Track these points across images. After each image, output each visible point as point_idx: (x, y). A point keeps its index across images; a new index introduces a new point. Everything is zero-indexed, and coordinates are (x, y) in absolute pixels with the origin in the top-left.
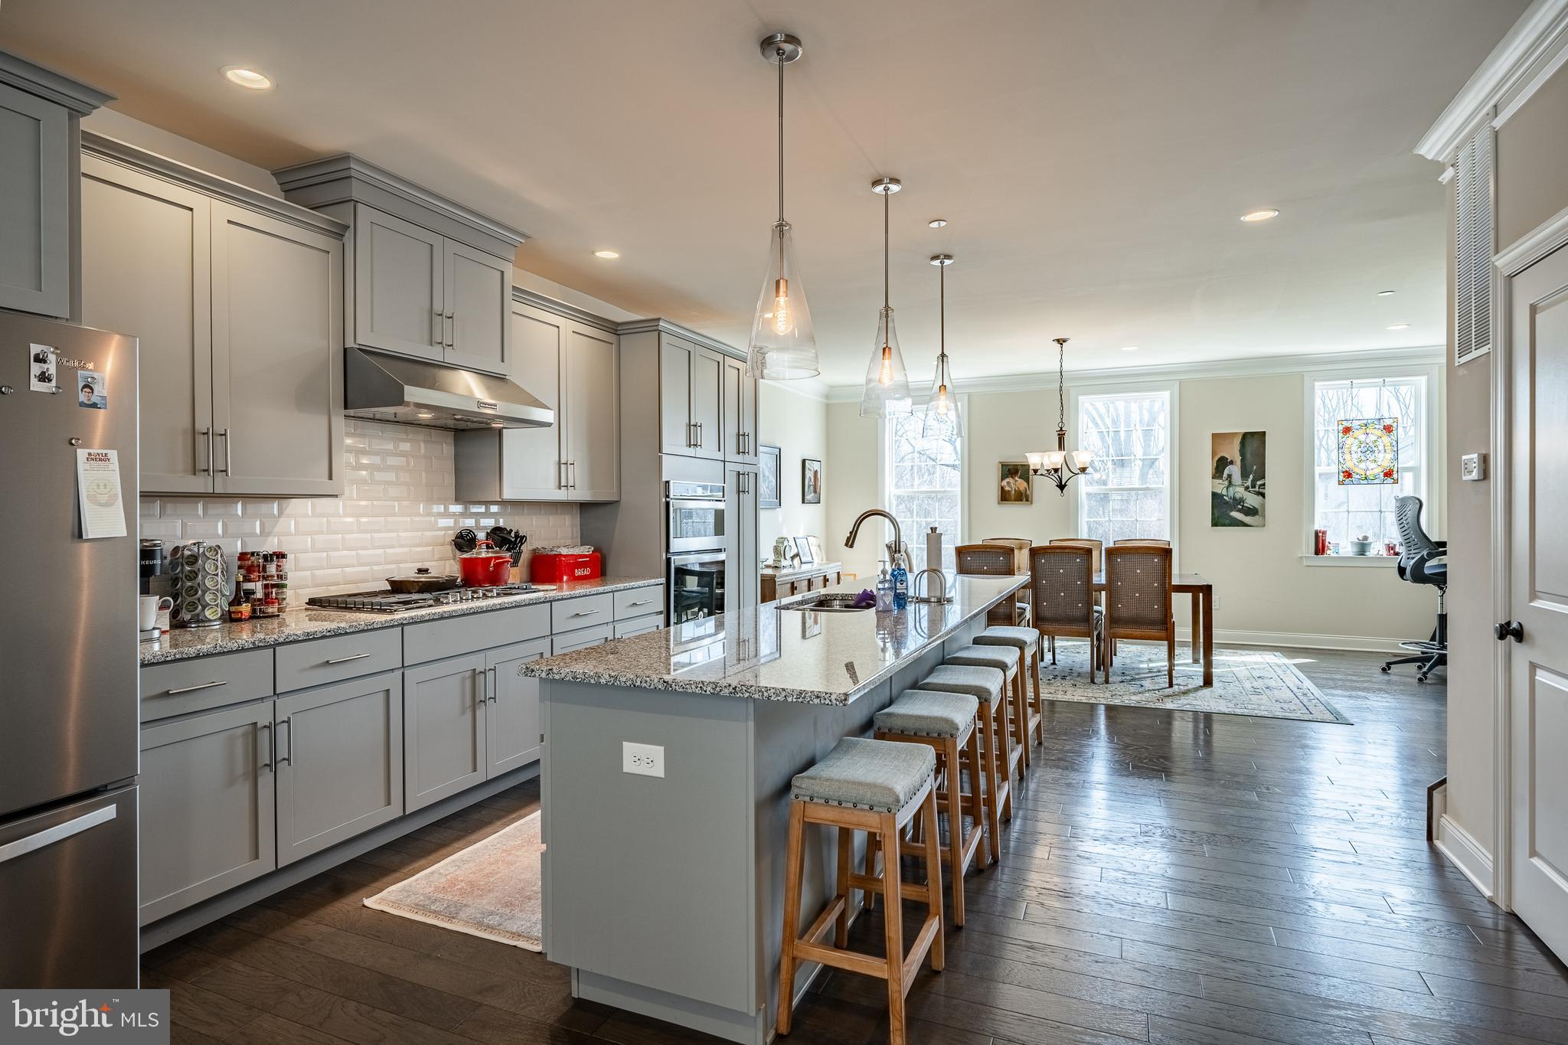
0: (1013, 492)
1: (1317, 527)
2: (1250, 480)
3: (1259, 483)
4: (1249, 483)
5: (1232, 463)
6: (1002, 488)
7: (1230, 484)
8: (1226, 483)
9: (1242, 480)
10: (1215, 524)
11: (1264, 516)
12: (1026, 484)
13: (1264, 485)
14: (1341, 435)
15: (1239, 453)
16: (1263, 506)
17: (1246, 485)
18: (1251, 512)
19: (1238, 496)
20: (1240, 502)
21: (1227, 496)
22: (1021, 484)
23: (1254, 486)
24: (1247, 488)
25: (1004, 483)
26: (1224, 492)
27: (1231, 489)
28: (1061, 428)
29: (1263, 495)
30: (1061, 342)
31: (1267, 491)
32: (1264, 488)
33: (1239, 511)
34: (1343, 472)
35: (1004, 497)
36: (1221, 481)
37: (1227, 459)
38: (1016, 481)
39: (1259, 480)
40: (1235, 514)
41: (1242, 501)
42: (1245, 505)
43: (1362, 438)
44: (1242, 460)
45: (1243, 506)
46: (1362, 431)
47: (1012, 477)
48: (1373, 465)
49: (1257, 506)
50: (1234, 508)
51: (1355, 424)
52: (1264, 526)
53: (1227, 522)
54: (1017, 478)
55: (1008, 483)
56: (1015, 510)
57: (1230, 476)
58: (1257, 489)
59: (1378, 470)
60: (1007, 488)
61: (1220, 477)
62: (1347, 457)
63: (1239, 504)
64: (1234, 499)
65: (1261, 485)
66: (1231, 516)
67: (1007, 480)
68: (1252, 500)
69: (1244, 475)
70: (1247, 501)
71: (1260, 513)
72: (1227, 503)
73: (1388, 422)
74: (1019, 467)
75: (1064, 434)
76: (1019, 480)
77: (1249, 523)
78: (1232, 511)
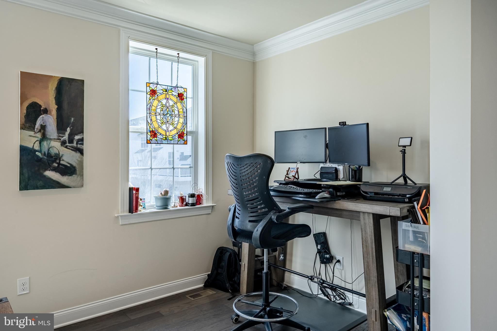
1: (131, 185)
2: (67, 134)
3: (77, 137)
4: (66, 137)
5: (46, 111)
7: (44, 137)
8: (39, 135)
9: (58, 133)
10: (24, 186)
11: (82, 175)
13: (82, 140)
14: (148, 96)
15: (54, 101)
16: (81, 163)
17: (62, 139)
18: (69, 170)
19: (53, 152)
20: (56, 159)
21: (40, 151)
23: (71, 141)
24: (63, 143)
26: (37, 147)
27: (45, 143)
29: (81, 152)
31: (86, 147)
32: (83, 144)
33: (55, 170)
34: (150, 132)
36: (32, 133)
37: (40, 106)
39: (77, 134)
40: (49, 174)
41: (57, 157)
42: (62, 162)
43: (164, 102)
44: (59, 110)
45: (59, 164)
46: (164, 96)
48: (171, 128)
49: (74, 164)
50: (48, 167)
51: (159, 89)
52: (82, 186)
53: (40, 183)
57: (43, 128)
58: (75, 144)
59: (175, 132)
61: (32, 128)
62: (154, 118)
63: (54, 161)
64: (49, 155)
65: (79, 140)
66: (45, 176)
68: (69, 157)
69: (61, 128)
70: (64, 158)
71: (78, 172)
72: (39, 160)
73: (181, 91)
77: (65, 184)
78: (46, 170)
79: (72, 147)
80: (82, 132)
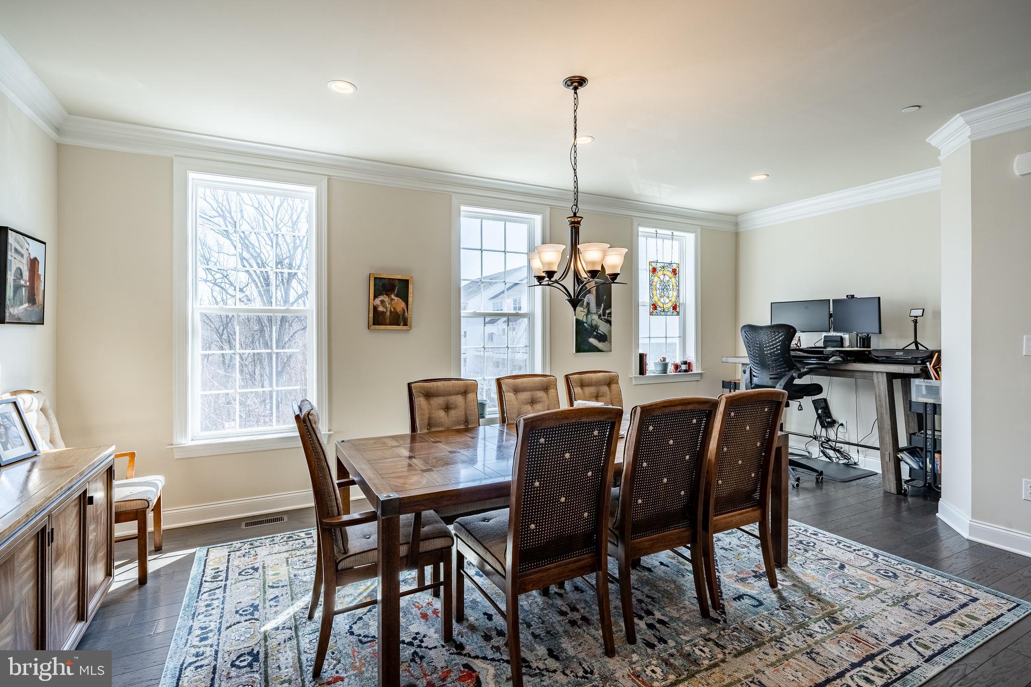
0: (388, 313)
1: (641, 351)
2: (602, 308)
3: (608, 311)
4: (601, 312)
5: (590, 292)
6: (375, 308)
7: (589, 312)
8: (586, 310)
9: (597, 308)
12: (403, 305)
13: (610, 313)
14: (651, 273)
16: (610, 332)
17: (599, 313)
18: (603, 338)
19: (594, 323)
21: (587, 323)
22: (399, 304)
23: (604, 315)
24: (600, 316)
25: (377, 302)
27: (589, 316)
28: (575, 214)
30: (577, 83)
31: (613, 319)
32: (611, 317)
34: (652, 305)
35: (378, 319)
38: (392, 300)
40: (592, 341)
41: (596, 328)
42: (599, 331)
43: (662, 277)
45: (597, 333)
46: (662, 272)
47: (387, 295)
48: (667, 301)
49: (606, 333)
51: (658, 266)
52: (611, 351)
54: (393, 296)
55: (382, 302)
56: (389, 337)
57: (588, 304)
58: (606, 317)
59: (670, 305)
60: (381, 309)
62: (654, 292)
63: (594, 331)
64: (591, 326)
67: (381, 298)
68: (603, 328)
69: (598, 305)
70: (600, 328)
72: (586, 329)
73: (675, 266)
74: (397, 283)
75: (579, 223)
76: (396, 298)
77: (601, 349)
78: (590, 337)
79: (605, 319)
80: (610, 307)
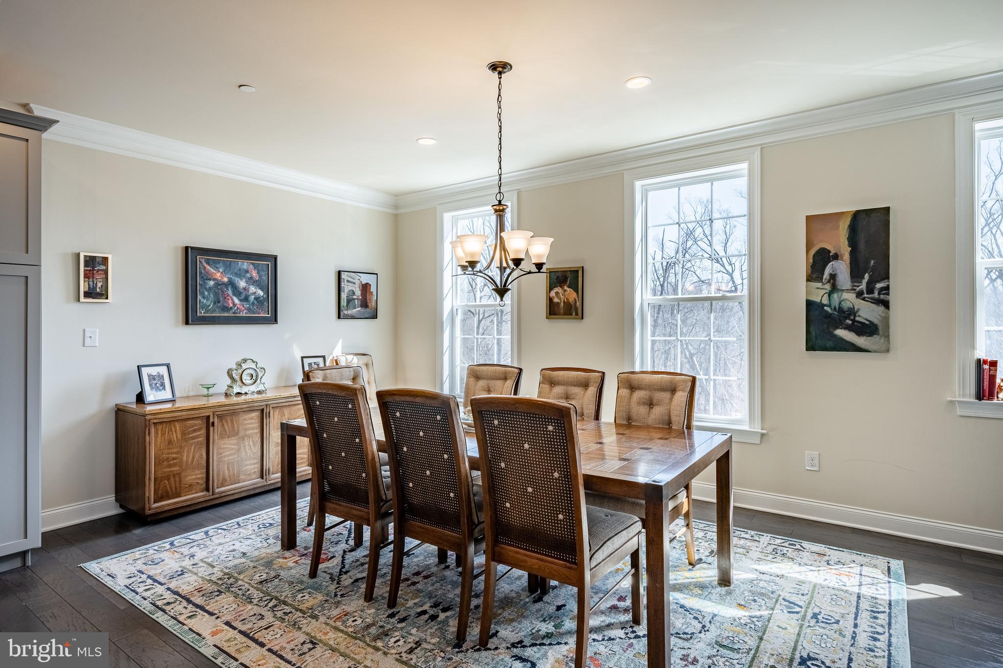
0: (562, 304)
1: (980, 355)
2: (865, 281)
3: (879, 285)
4: (863, 286)
5: (836, 257)
6: (551, 300)
7: (834, 288)
8: (828, 287)
9: (852, 282)
10: (811, 346)
11: (887, 336)
12: (575, 295)
13: (887, 288)
15: (847, 243)
16: (886, 320)
17: (858, 289)
18: (867, 329)
19: (846, 305)
20: (850, 315)
21: (829, 306)
22: (571, 294)
23: (870, 290)
24: (859, 295)
25: (553, 294)
26: (825, 301)
27: (835, 296)
28: (500, 201)
29: (886, 304)
31: (893, 298)
32: (888, 294)
33: (848, 328)
35: (553, 310)
36: (819, 285)
37: (829, 252)
38: (565, 291)
39: (879, 282)
40: (841, 333)
41: (852, 312)
42: (857, 319)
44: (853, 253)
45: (854, 321)
47: (561, 287)
49: (875, 321)
50: (840, 324)
52: (888, 350)
53: (829, 344)
54: (566, 288)
55: (557, 293)
56: (564, 327)
57: (833, 277)
58: (876, 295)
60: (556, 300)
61: (819, 279)
63: (848, 317)
64: (841, 310)
65: (882, 289)
66: (835, 336)
67: (556, 290)
68: (867, 312)
69: (856, 274)
70: (860, 313)
71: (881, 332)
72: (828, 316)
74: (568, 274)
75: (503, 210)
76: (568, 289)
77: (863, 346)
78: (837, 328)
79: (872, 299)
80: (887, 277)
